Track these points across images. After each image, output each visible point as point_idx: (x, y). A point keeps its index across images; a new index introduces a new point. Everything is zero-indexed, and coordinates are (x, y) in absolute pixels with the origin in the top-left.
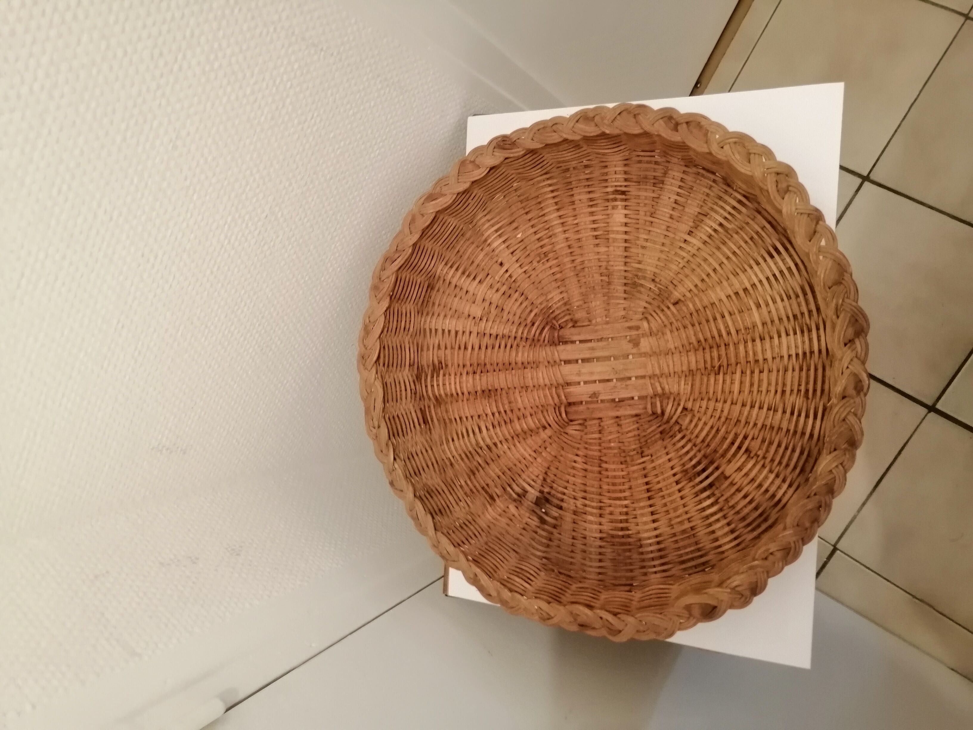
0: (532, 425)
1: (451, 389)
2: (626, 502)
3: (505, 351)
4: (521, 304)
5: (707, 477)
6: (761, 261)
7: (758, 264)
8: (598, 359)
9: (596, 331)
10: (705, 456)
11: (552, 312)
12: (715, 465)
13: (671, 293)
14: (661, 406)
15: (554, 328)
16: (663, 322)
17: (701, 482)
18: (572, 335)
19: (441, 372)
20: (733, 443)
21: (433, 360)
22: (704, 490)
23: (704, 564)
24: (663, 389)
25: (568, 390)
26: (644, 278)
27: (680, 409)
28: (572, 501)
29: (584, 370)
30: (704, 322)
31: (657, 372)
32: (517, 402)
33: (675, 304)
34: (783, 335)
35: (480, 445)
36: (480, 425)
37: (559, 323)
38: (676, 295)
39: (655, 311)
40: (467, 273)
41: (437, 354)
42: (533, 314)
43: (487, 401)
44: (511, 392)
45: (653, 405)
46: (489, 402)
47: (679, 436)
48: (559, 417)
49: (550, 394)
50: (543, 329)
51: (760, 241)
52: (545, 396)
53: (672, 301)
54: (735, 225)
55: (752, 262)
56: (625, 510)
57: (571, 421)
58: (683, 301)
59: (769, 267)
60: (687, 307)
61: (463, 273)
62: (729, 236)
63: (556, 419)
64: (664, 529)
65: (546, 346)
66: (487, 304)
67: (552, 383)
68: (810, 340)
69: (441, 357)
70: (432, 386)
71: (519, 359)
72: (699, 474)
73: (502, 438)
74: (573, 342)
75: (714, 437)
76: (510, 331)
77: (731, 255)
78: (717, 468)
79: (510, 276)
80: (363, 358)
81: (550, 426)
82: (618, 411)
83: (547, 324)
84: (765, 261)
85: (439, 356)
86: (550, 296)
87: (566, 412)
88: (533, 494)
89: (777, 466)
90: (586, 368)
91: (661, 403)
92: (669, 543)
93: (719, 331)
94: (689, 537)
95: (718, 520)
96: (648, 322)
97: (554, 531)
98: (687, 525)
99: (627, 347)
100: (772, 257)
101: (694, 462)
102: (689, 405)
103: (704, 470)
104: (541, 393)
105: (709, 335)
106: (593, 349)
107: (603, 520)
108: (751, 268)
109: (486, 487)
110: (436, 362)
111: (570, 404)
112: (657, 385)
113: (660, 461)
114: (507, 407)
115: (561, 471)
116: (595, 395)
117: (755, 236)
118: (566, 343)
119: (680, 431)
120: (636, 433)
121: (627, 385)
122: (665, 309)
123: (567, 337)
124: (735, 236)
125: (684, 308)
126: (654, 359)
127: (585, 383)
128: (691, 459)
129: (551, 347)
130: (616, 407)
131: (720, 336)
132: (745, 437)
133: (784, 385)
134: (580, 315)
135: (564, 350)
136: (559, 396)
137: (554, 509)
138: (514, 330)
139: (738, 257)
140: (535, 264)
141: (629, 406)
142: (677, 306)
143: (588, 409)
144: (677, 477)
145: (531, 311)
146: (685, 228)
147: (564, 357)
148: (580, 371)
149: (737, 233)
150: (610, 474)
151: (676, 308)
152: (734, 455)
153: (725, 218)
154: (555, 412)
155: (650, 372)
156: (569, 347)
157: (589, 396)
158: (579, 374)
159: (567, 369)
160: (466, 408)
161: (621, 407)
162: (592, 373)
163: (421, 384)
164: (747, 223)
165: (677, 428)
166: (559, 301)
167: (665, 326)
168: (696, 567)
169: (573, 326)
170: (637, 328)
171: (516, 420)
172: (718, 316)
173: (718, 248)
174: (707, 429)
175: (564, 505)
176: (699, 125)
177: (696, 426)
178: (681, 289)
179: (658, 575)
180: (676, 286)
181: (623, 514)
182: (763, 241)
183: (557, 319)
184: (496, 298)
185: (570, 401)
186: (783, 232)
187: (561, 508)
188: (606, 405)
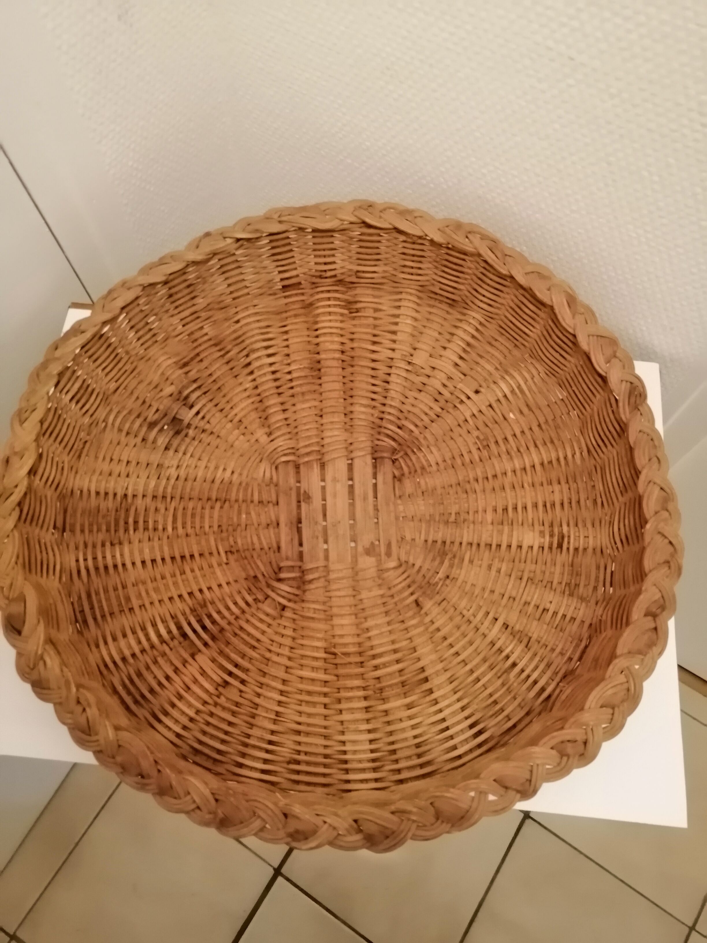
0: (272, 420)
1: (323, 321)
2: (170, 529)
3: (368, 391)
4: (426, 414)
5: (195, 631)
6: (467, 713)
7: (463, 709)
8: (352, 505)
9: (387, 504)
10: (222, 630)
11: (413, 452)
12: (210, 642)
13: (431, 599)
14: (289, 579)
15: (393, 453)
16: (394, 586)
17: (189, 624)
18: (384, 474)
19: (346, 312)
20: (236, 666)
21: (361, 302)
22: (179, 627)
23: (85, 622)
24: (310, 582)
25: (315, 466)
26: (451, 566)
27: (284, 602)
28: (175, 463)
29: (339, 486)
30: (393, 637)
31: (332, 576)
32: (304, 402)
33: (417, 603)
34: (371, 736)
35: (251, 354)
36: (277, 355)
37: (401, 460)
38: (428, 605)
39: (408, 577)
40: (468, 349)
41: (369, 308)
42: (412, 427)
43: (306, 366)
44: (316, 396)
45: (291, 568)
46: (305, 368)
47: (250, 599)
48: (282, 453)
49: (312, 443)
50: (394, 440)
51: (491, 713)
52: (309, 437)
53: (421, 599)
54: (513, 682)
55: (465, 701)
56: (160, 527)
57: (276, 468)
58: (420, 612)
59: (459, 723)
60: (413, 617)
61: (468, 344)
62: (499, 675)
63: (279, 449)
64: (132, 575)
65: (372, 441)
66: (428, 371)
67: (326, 446)
68: (363, 770)
69: (365, 312)
70: (329, 299)
71: (357, 408)
72: (200, 621)
73: (259, 381)
74: (375, 476)
75: (246, 643)
76: (393, 398)
77: (475, 675)
78: (206, 644)
79: (462, 402)
80: (370, 206)
81: (272, 441)
82: (286, 525)
83: (400, 444)
84: (466, 718)
85: (366, 309)
86: (433, 449)
87: (289, 461)
88: (187, 415)
89: (204, 719)
90: (342, 489)
91: (293, 579)
92: (114, 579)
93: (380, 655)
94: (120, 605)
95: (140, 642)
96: (395, 568)
97: (139, 439)
98: (135, 603)
99: (366, 540)
100: (471, 726)
101: (215, 616)
102: (288, 613)
103: (204, 628)
104: (314, 432)
105: (375, 642)
106: (365, 499)
107: (149, 499)
108: (458, 700)
109: (199, 359)
110: (359, 305)
111: (297, 467)
112: (316, 575)
113: (219, 573)
114: (297, 390)
115: (213, 452)
116: (308, 497)
117: (498, 707)
118: (375, 466)
119: (256, 600)
120: (257, 546)
121: (317, 538)
122: (411, 590)
123: (382, 467)
124: (500, 682)
125: (410, 613)
126: (348, 573)
127: (323, 488)
128: (219, 612)
129: (370, 449)
130: (291, 523)
131: (374, 657)
132: (243, 682)
133: (308, 734)
134: (408, 486)
135: (366, 463)
136: (308, 454)
137: (167, 440)
138: (393, 404)
139: (472, 684)
140: (476, 433)
141: (292, 539)
142: (414, 605)
143: (291, 489)
144: (198, 594)
145: (416, 426)
146: (513, 618)
147: (357, 463)
148: (338, 481)
149: (503, 685)
150: (207, 512)
151: (411, 603)
152: (222, 667)
153: (523, 671)
154: (289, 448)
155: (332, 567)
156: (369, 470)
157: (307, 491)
158: (335, 480)
159: (342, 465)
160: (298, 340)
161: (291, 529)
162: (335, 496)
163: (333, 285)
164: (515, 698)
165: (260, 597)
166: (427, 460)
167: (390, 588)
168: (82, 611)
169: (395, 477)
170: (389, 554)
171: (280, 400)
172: (398, 656)
173: (485, 660)
174: (258, 635)
175: (171, 452)
176: (651, 644)
177: (261, 621)
178: (435, 611)
179: (73, 564)
180: (439, 604)
181: (155, 524)
182: (491, 716)
183: (405, 457)
184: (436, 384)
185: (302, 467)
186: (502, 743)
187: (167, 448)
188: (295, 512)
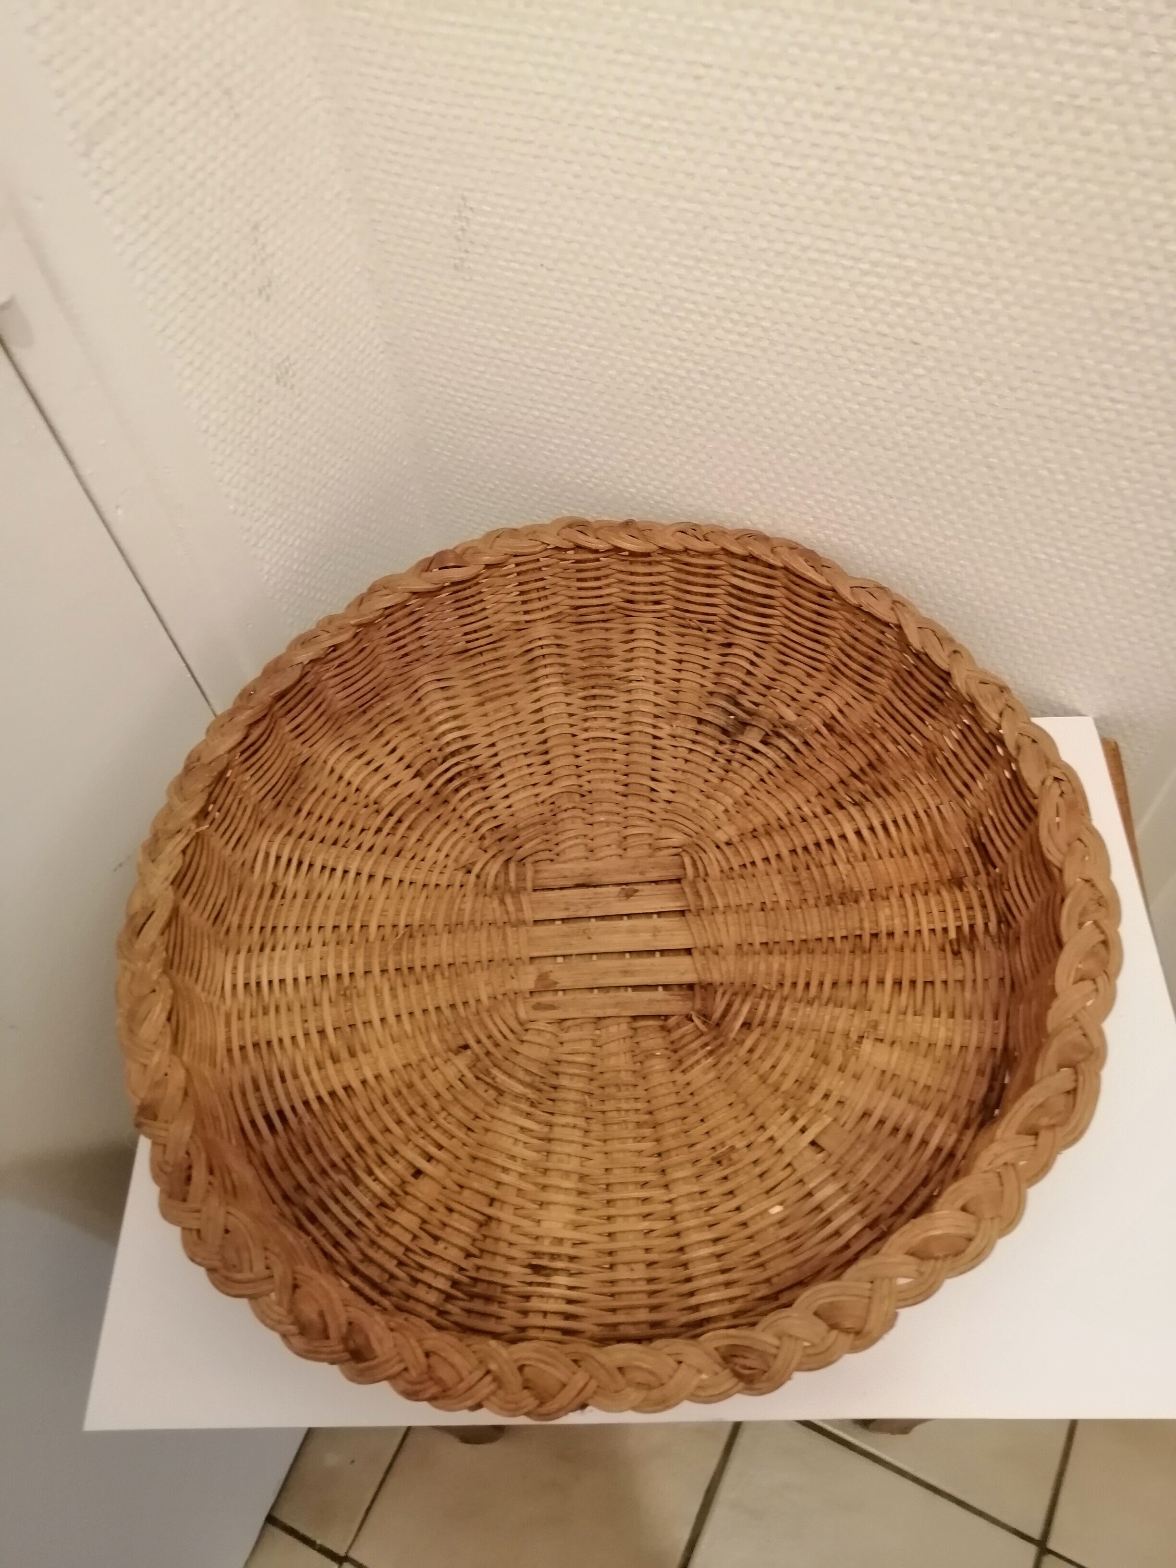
0: (752, 844)
1: (927, 903)
2: (586, 735)
3: (809, 974)
4: (773, 1067)
5: (447, 771)
6: (301, 1108)
7: (306, 1103)
9: (617, 1005)
10: (446, 801)
11: (706, 1045)
12: (433, 790)
13: (470, 1068)
14: (507, 874)
15: (704, 1016)
16: (491, 1016)
17: (457, 764)
18: (667, 1001)
19: (953, 934)
20: (400, 821)
21: (974, 957)
22: (453, 754)
24: (502, 902)
25: (679, 904)
26: (517, 1097)
27: (476, 870)
28: (679, 732)
29: (646, 936)
30: (418, 1013)
31: (509, 930)
32: (784, 884)
33: (466, 1047)
34: (289, 981)
35: (858, 808)
36: (862, 844)
37: (693, 1025)
38: (462, 1062)
39: (505, 1037)
40: (901, 1135)
41: (965, 971)
42: (749, 1043)
43: (847, 884)
44: (796, 902)
45: (521, 878)
46: (843, 882)
47: (483, 830)
48: (696, 857)
49: (714, 899)
50: (724, 1015)
51: (294, 1141)
52: (725, 894)
53: (469, 1052)
54: (332, 1180)
55: (315, 1105)
56: (587, 725)
58: (451, 1051)
59: (288, 1095)
60: (443, 1040)
61: (909, 1136)
62: (348, 1160)
63: (703, 855)
64: (525, 703)
65: (722, 984)
66: (852, 1067)
67: (711, 917)
68: (247, 970)
69: (954, 965)
70: (970, 908)
71: (776, 961)
72: (459, 775)
73: (814, 823)
74: (668, 987)
75: (427, 830)
76: (795, 1010)
77: (350, 1123)
78: (430, 786)
79: (794, 1119)
81: (718, 847)
82: (588, 870)
83: (718, 1025)
84: (293, 1108)
85: (960, 968)
86: (712, 1075)
87: (684, 869)
88: (752, 738)
89: (340, 791)
90: (642, 941)
91: (507, 881)
92: (519, 683)
93: (394, 997)
94: (487, 692)
95: (437, 714)
96: (517, 1018)
97: (711, 687)
98: (489, 707)
100: (281, 1113)
101: (464, 791)
102: (460, 876)
103: (451, 780)
104: (733, 900)
105: (413, 988)
106: (625, 973)
107: (625, 707)
108: (319, 1099)
109: (844, 744)
110: (966, 955)
111: (678, 881)
112: (511, 908)
113: (523, 794)
114: (804, 874)
115: (698, 776)
116: (628, 896)
117: (301, 1152)
118: (679, 987)
119: (482, 838)
120: (561, 838)
121: (567, 909)
122: (484, 1039)
123: (678, 998)
124: (336, 1158)
125: (448, 1036)
126: (513, 953)
127: (647, 915)
128: (469, 794)
129: (709, 980)
130: (590, 876)
131: (392, 989)
132: (379, 830)
133: (303, 906)
134: (654, 1041)
135: (683, 974)
136: (697, 894)
137: (709, 718)
138: (786, 1011)
139: (339, 1119)
140: (740, 1144)
142: (462, 1043)
143: (642, 873)
144: (498, 773)
145: (751, 1051)
147: (684, 961)
148: (654, 935)
149: (334, 1165)
150: (611, 775)
151: (464, 1039)
152: (400, 804)
153: (346, 1193)
154: (704, 866)
155: (523, 929)
156: (676, 979)
157: (638, 894)
158: (660, 930)
159: (681, 940)
160: (891, 871)
161: (581, 875)
162: (631, 931)
164: (312, 1180)
165: (486, 843)
166: (692, 1066)
167: (488, 1011)
169: (666, 1017)
170: (538, 1007)
171: (785, 853)
172: (392, 1019)
173: (372, 1140)
174: (436, 844)
175: (694, 725)
177: (453, 846)
178: (451, 1073)
180: (460, 1080)
181: (592, 718)
182: (291, 1143)
183: (697, 1032)
184: (829, 1080)
185: (676, 886)
186: (252, 1154)
187: (700, 721)
188: (605, 880)
